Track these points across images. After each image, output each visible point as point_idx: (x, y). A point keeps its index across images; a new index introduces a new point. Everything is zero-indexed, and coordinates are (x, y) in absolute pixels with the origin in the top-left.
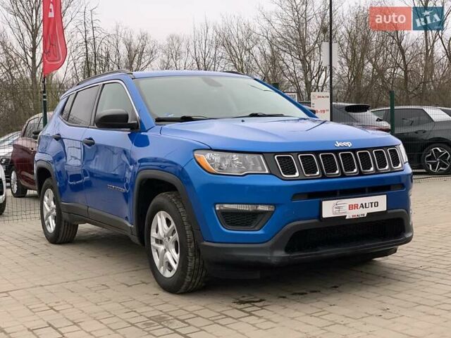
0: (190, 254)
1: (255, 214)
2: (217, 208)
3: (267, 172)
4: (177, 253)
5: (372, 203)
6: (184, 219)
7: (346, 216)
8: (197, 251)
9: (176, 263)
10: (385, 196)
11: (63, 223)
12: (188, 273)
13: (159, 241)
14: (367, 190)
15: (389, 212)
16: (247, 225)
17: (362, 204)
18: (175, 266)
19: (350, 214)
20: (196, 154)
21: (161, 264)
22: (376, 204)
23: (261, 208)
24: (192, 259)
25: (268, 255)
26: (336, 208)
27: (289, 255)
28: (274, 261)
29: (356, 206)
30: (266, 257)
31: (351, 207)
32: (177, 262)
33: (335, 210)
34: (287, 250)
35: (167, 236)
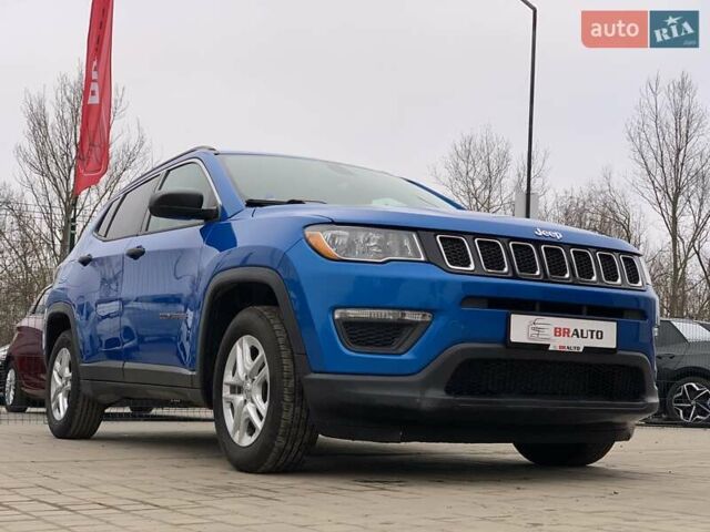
0: (287, 398)
1: (399, 327)
2: (337, 316)
3: (422, 259)
4: (264, 400)
5: (592, 332)
6: (281, 341)
7: (548, 345)
8: (299, 392)
9: (261, 417)
10: (615, 324)
11: (81, 399)
12: (281, 431)
13: (236, 389)
14: (585, 310)
15: (620, 352)
16: (384, 345)
17: (576, 330)
18: (259, 424)
19: (556, 344)
20: (308, 232)
21: (237, 427)
22: (600, 334)
23: (410, 316)
24: (288, 407)
25: (417, 395)
26: (534, 329)
27: (451, 398)
28: (425, 405)
29: (566, 332)
30: (414, 398)
31: (558, 332)
32: (264, 414)
33: (531, 332)
34: (448, 391)
35: (250, 376)
